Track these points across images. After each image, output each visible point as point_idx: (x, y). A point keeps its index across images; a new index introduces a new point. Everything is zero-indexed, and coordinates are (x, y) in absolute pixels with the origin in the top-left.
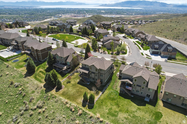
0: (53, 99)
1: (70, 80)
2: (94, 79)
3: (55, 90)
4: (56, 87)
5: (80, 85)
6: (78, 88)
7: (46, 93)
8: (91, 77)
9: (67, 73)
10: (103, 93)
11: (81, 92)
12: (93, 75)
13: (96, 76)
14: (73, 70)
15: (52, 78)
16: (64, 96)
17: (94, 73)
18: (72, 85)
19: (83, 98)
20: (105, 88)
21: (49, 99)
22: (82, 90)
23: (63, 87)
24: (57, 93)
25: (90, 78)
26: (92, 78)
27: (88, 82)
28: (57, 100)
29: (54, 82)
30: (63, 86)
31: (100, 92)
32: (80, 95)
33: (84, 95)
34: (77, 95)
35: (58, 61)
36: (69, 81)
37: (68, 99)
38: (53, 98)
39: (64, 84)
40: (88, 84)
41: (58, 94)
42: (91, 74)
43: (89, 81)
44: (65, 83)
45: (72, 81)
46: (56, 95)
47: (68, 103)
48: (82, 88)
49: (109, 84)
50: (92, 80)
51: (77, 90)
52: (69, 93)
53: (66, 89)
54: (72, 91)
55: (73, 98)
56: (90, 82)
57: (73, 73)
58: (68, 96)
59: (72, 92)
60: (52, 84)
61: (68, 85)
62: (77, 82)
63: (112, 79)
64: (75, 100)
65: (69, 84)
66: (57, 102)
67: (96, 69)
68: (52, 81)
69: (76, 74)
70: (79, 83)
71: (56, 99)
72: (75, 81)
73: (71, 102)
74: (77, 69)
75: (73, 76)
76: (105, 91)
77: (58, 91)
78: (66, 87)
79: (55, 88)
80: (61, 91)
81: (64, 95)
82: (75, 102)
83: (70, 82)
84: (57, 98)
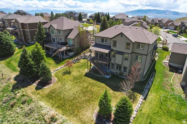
0: (21, 106)
1: (71, 70)
2: (119, 67)
3: (36, 85)
4: (39, 81)
5: (90, 79)
6: (86, 85)
7: (12, 91)
8: (113, 65)
9: (66, 59)
10: (145, 99)
11: (92, 93)
12: (118, 59)
13: (126, 59)
14: (79, 55)
15: (30, 60)
16: (51, 101)
17: (122, 53)
18: (72, 78)
19: (97, 109)
20: (147, 87)
21: (12, 106)
22: (95, 89)
23: (52, 81)
24: (38, 91)
25: (111, 66)
26: (115, 66)
27: (107, 74)
28: (30, 109)
29: (34, 69)
30: (54, 79)
31: (139, 95)
32: (88, 101)
33: (101, 101)
34: (83, 99)
35: (54, 40)
36: (68, 71)
37: (58, 107)
38: (23, 103)
39: (56, 76)
40: (108, 77)
41: (39, 94)
42: (114, 56)
43: (108, 72)
44: (60, 73)
45: (73, 71)
46: (33, 97)
47: (56, 120)
48: (93, 85)
49: (152, 80)
50: (115, 71)
51: (83, 88)
52: (64, 95)
53: (59, 84)
54: (71, 89)
55: (72, 106)
56: (112, 74)
57: (77, 60)
58: (60, 100)
59: (71, 93)
60: (28, 71)
61: (64, 77)
62: (84, 74)
63: (155, 71)
64: (76, 113)
65: (67, 75)
66: (29, 114)
67: (129, 43)
68: (30, 67)
69: (82, 61)
70: (87, 75)
71: (29, 107)
72: (79, 71)
73: (64, 117)
74: (84, 54)
75: (76, 64)
76: (147, 94)
77: (41, 89)
78: (59, 80)
79: (37, 82)
80: (47, 89)
81: (51, 98)
82: (75, 118)
83: (69, 73)
84: (32, 105)
